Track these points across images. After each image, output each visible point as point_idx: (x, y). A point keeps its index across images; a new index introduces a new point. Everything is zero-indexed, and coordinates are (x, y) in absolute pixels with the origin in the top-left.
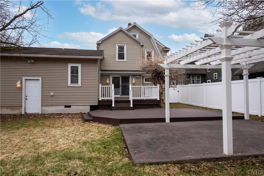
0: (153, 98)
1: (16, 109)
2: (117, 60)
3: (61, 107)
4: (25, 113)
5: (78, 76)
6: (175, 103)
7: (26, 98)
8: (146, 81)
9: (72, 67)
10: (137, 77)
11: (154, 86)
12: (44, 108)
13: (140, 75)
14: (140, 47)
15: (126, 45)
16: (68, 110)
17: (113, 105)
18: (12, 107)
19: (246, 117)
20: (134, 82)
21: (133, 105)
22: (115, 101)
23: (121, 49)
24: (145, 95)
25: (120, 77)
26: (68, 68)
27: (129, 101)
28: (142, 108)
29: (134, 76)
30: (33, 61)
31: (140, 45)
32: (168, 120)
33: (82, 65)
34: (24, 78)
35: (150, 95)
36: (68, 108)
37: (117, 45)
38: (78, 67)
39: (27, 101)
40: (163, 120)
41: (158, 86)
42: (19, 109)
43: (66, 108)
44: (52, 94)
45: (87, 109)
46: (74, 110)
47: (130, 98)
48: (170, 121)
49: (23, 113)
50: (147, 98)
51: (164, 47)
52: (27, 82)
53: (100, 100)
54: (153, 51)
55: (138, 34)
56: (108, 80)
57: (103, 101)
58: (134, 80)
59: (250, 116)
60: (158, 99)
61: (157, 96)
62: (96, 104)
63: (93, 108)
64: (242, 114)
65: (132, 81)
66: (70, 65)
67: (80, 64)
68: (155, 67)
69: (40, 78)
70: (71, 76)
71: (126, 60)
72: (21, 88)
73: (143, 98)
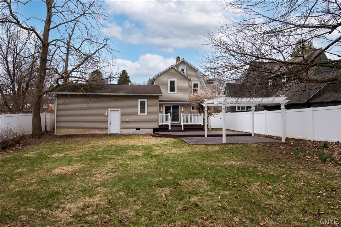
0: (199, 123)
1: (104, 131)
2: (169, 92)
3: (134, 129)
4: (110, 133)
5: (145, 108)
6: (218, 129)
7: (111, 123)
8: (192, 109)
9: (141, 101)
10: (185, 106)
11: (199, 114)
12: (122, 130)
13: (188, 105)
14: (187, 81)
15: (176, 80)
16: (138, 132)
17: (170, 128)
18: (102, 129)
19: (253, 135)
20: (183, 110)
21: (184, 129)
22: (171, 125)
23: (172, 83)
24: (192, 121)
25: (171, 106)
26: (138, 102)
27: (181, 126)
28: (190, 131)
29: (183, 105)
30: (115, 98)
31: (188, 79)
32: (206, 136)
33: (148, 100)
34: (109, 109)
35: (196, 121)
36: (139, 130)
37: (168, 80)
38: (145, 101)
39: (111, 125)
40: (203, 136)
41: (202, 114)
42: (106, 131)
43: (137, 130)
44: (128, 120)
45: (151, 131)
46: (142, 131)
47: (181, 123)
48: (207, 137)
49: (109, 133)
50: (194, 124)
51: (208, 79)
52: (111, 111)
53: (160, 124)
54: (199, 83)
55: (186, 68)
56: (161, 109)
57: (162, 125)
58: (183, 109)
59: (255, 134)
60: (202, 125)
61: (201, 122)
62: (158, 127)
63: (155, 130)
64: (251, 133)
65: (181, 109)
66: (140, 100)
67: (147, 99)
68: (199, 101)
69: (120, 110)
70: (141, 108)
71: (176, 92)
72: (107, 116)
73: (191, 124)
